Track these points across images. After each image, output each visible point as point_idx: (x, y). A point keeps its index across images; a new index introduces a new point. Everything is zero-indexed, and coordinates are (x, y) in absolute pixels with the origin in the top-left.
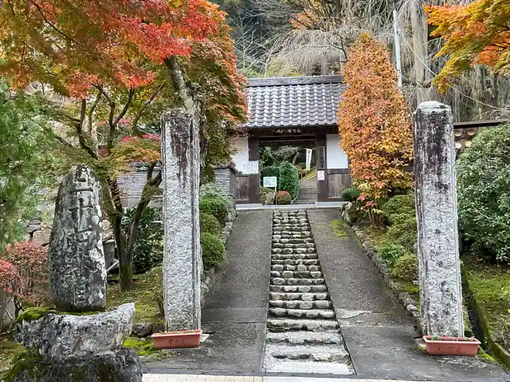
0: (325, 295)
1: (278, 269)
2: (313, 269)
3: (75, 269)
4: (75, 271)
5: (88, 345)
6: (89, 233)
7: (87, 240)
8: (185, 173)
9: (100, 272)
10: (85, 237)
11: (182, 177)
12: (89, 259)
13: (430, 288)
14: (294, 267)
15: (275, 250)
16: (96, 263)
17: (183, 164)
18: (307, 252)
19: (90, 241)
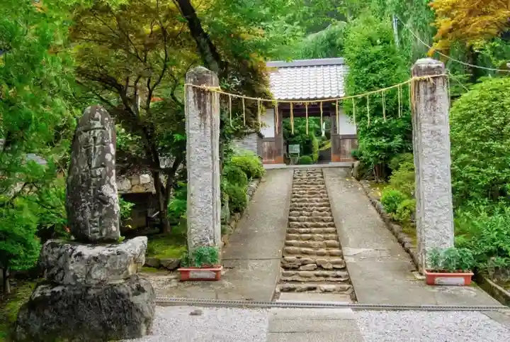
0: (334, 235)
1: (295, 215)
2: (325, 215)
3: (89, 203)
4: (89, 205)
5: (98, 274)
6: (102, 169)
7: (100, 176)
8: (205, 124)
9: (113, 206)
10: (98, 173)
11: (203, 128)
12: (102, 194)
13: (426, 226)
14: (309, 213)
15: (294, 200)
16: (109, 198)
17: (203, 115)
18: (321, 201)
19: (103, 178)
